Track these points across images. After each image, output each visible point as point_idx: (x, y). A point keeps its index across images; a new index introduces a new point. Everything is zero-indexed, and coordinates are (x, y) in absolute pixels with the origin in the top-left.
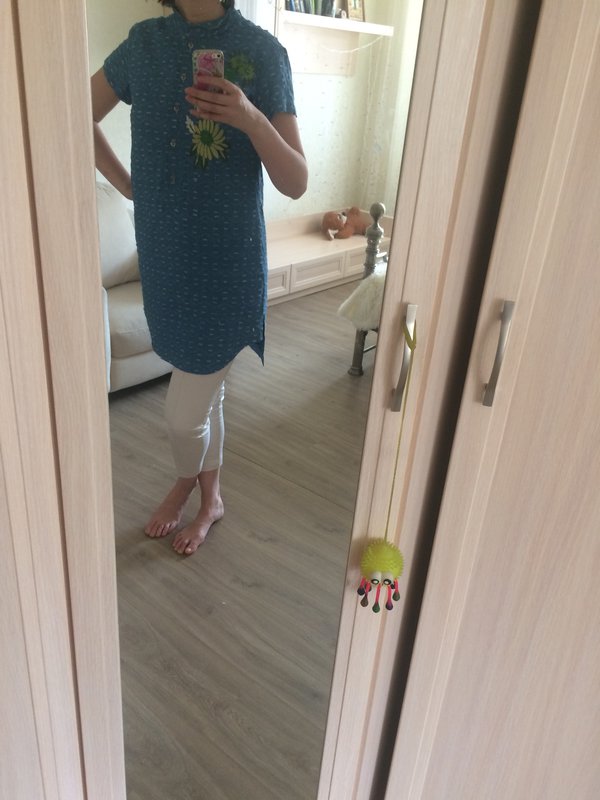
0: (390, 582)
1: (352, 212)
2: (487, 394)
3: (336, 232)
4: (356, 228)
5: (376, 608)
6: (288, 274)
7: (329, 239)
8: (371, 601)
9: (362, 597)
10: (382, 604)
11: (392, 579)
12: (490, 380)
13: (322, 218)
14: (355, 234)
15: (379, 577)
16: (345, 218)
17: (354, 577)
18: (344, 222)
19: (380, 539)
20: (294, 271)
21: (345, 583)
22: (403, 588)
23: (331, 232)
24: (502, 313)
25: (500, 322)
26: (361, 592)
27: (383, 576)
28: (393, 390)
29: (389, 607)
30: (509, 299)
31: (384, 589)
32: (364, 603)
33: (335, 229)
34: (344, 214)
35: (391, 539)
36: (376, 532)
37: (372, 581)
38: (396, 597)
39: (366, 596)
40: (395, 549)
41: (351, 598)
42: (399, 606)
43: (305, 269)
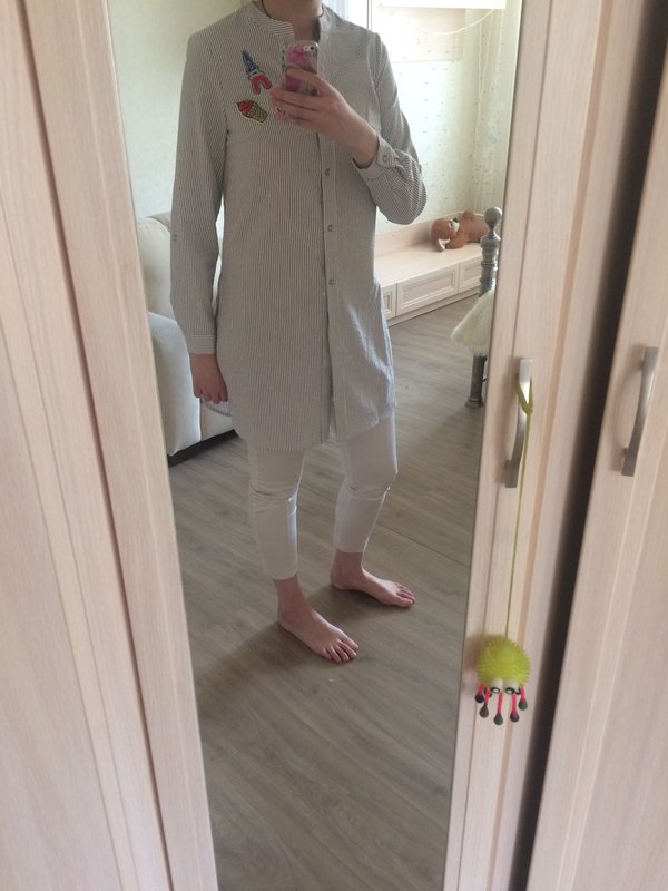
0: (513, 691)
1: (466, 217)
2: (627, 460)
3: (447, 241)
4: (470, 235)
5: (498, 720)
6: (394, 295)
7: (439, 250)
8: (492, 713)
9: (481, 705)
10: (505, 715)
11: (516, 687)
12: (631, 445)
13: (430, 226)
14: (470, 242)
15: (499, 684)
16: (457, 225)
17: (470, 679)
18: (456, 229)
19: (499, 637)
20: (400, 290)
21: (461, 686)
22: (531, 695)
23: (442, 242)
24: (643, 361)
25: (639, 374)
26: (479, 699)
27: (504, 683)
28: (507, 462)
29: (514, 718)
30: (651, 345)
31: (507, 699)
32: (484, 713)
33: (446, 238)
34: (455, 220)
35: (513, 636)
36: (495, 628)
37: (492, 689)
38: (523, 705)
39: (485, 705)
40: (518, 649)
41: (468, 706)
42: (527, 717)
43: (412, 287)
